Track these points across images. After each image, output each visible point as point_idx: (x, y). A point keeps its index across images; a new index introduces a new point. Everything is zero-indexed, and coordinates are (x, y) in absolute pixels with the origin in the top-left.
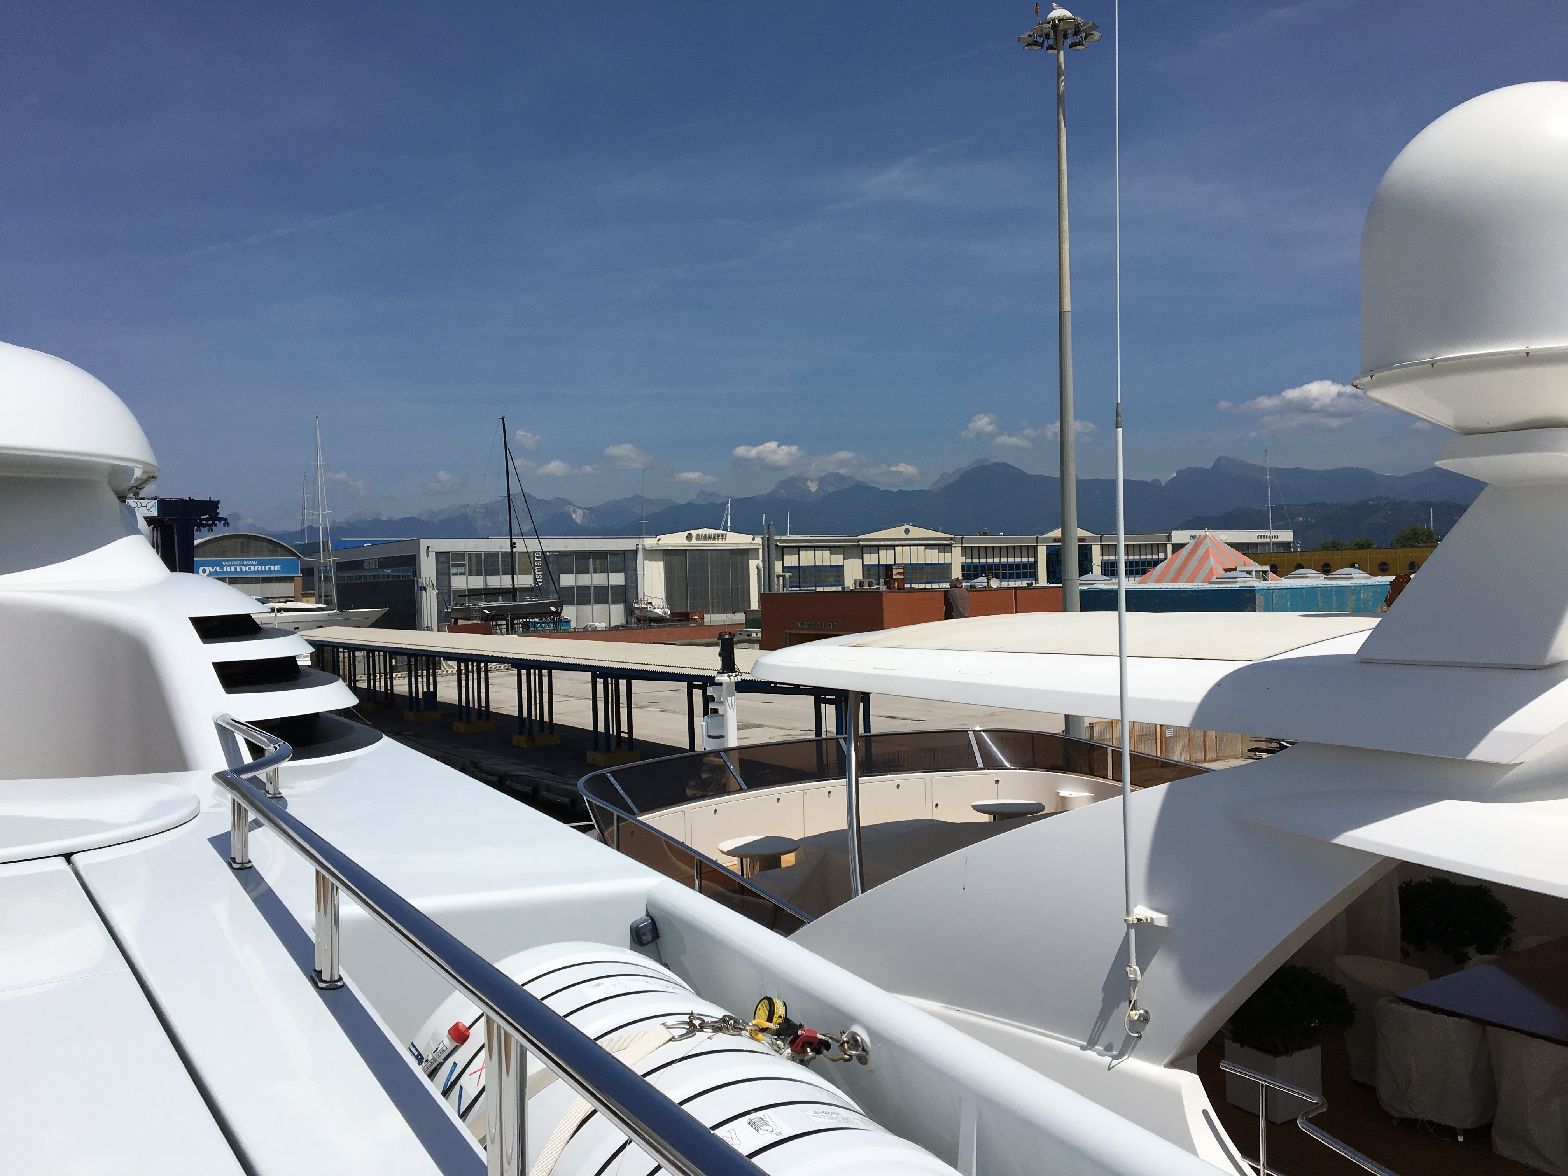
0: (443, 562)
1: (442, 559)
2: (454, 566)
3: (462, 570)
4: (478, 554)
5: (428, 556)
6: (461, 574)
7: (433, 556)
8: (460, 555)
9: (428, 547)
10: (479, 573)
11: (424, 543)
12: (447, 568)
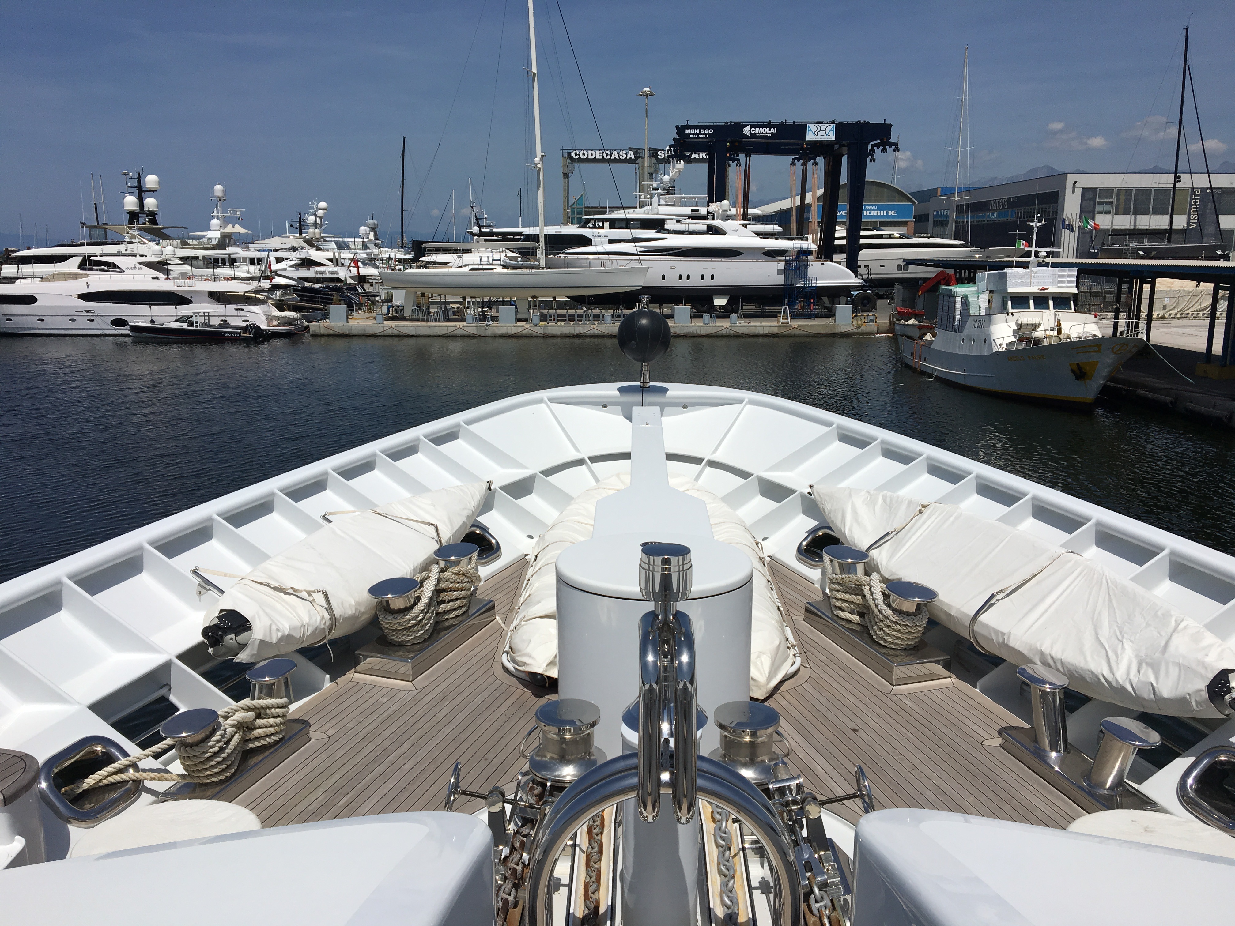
0: (1090, 200)
1: (1088, 195)
2: (1100, 203)
3: (1107, 208)
4: (1128, 191)
5: (1073, 192)
6: (1108, 212)
7: (1079, 192)
8: (1108, 192)
9: (1075, 182)
10: (1126, 212)
11: (1070, 179)
12: (1092, 206)
